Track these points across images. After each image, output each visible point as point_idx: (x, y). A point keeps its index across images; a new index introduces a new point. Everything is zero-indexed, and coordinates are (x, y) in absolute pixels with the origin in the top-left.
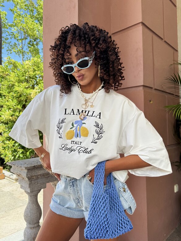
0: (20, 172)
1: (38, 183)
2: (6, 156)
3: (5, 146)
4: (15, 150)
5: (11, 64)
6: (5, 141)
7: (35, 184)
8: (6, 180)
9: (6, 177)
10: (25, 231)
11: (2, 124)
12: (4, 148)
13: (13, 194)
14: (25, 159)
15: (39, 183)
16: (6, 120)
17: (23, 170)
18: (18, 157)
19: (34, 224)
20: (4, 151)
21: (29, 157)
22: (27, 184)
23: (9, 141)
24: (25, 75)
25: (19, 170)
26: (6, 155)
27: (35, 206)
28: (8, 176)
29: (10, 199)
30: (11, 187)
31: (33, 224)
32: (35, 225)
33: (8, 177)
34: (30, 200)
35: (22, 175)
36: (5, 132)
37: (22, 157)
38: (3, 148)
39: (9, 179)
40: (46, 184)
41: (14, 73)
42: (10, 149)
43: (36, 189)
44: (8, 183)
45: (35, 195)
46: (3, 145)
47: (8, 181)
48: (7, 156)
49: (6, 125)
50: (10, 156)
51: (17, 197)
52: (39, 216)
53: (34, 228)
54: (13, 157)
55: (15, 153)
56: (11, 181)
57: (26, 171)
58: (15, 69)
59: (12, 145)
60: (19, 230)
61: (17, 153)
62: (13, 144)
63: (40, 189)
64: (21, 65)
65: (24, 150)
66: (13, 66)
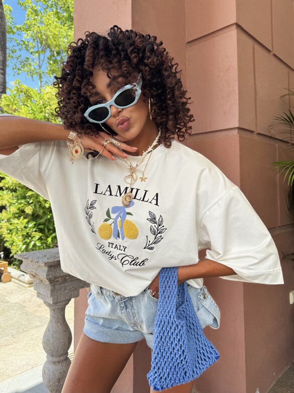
0: (36, 270)
1: (65, 289)
2: (12, 244)
3: (11, 227)
4: (28, 233)
5: (22, 92)
6: (11, 220)
7: (60, 290)
8: (14, 284)
9: (13, 279)
10: (44, 367)
11: (7, 191)
12: (10, 231)
13: (25, 307)
14: (44, 248)
15: (67, 288)
16: (13, 185)
17: (42, 267)
18: (33, 246)
19: (60, 356)
20: (10, 235)
21: (51, 246)
22: (48, 290)
23: (19, 219)
24: (43, 110)
25: (35, 267)
26: (14, 242)
27: (60, 327)
28: (17, 277)
29: (20, 315)
30: (22, 294)
31: (57, 356)
32: (62, 358)
33: (16, 279)
34: (52, 316)
35: (40, 275)
36: (11, 204)
37: (39, 246)
38: (8, 230)
39: (18, 282)
40: (79, 290)
41: (26, 106)
42: (19, 232)
43: (62, 299)
44: (16, 288)
45: (61, 308)
46: (9, 225)
47: (17, 285)
48: (14, 244)
49: (14, 193)
50: (19, 245)
51: (31, 311)
52: (67, 342)
53: (59, 362)
54: (25, 246)
55: (28, 239)
56: (22, 285)
57: (46, 269)
58: (27, 101)
59: (23, 226)
60: (34, 366)
61: (32, 239)
62: (24, 224)
63: (68, 298)
64: (37, 94)
65: (42, 233)
66: (24, 95)
